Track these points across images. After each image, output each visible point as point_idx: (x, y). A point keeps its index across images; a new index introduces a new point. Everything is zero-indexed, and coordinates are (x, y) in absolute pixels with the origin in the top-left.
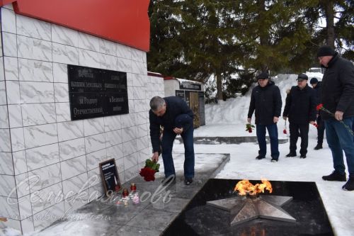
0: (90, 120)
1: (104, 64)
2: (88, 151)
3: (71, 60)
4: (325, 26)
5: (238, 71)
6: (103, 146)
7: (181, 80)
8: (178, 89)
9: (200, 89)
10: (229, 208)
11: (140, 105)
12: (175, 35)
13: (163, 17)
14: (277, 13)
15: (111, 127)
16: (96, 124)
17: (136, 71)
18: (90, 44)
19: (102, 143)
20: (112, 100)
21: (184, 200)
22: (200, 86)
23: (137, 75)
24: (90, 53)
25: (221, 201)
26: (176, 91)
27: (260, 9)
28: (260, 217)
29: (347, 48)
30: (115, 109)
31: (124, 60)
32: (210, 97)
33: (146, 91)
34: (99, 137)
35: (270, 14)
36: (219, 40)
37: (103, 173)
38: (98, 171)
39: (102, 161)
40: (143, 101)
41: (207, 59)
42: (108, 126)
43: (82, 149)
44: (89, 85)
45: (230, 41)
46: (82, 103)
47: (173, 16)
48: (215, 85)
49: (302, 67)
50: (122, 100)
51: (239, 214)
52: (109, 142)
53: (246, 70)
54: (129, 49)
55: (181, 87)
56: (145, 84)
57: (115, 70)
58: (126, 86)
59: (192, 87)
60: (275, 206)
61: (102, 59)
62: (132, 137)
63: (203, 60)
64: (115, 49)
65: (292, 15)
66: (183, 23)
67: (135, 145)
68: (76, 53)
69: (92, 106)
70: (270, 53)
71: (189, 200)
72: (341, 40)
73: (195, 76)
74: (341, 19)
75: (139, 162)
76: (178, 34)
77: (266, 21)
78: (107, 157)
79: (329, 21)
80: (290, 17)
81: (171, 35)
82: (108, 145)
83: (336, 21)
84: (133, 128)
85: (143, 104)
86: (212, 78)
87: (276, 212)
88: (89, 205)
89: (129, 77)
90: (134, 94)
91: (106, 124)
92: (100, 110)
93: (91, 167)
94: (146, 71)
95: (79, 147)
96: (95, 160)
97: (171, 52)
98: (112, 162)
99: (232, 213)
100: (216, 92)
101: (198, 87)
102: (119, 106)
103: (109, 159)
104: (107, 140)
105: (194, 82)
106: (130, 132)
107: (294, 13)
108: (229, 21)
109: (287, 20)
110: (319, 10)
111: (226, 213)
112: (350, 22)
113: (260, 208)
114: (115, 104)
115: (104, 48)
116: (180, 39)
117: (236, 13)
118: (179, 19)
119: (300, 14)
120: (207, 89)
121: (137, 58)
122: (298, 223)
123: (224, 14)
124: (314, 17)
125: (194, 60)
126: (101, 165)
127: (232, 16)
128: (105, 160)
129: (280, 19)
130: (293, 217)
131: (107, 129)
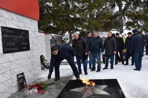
0: (12, 53)
1: (18, 26)
2: (11, 69)
3: (3, 24)
4: (118, 10)
5: (79, 30)
6: (18, 66)
7: (53, 35)
8: (51, 39)
9: (62, 39)
10: (81, 92)
11: (35, 46)
12: (49, 13)
13: (43, 4)
14: (97, 4)
15: (22, 57)
16: (15, 55)
17: (33, 30)
18: (12, 16)
19: (18, 65)
20: (22, 44)
21: (59, 90)
22: (61, 37)
23: (33, 32)
24: (12, 21)
25: (76, 89)
26: (51, 40)
27: (89, 2)
28: (94, 95)
29: (128, 20)
30: (23, 48)
31: (28, 25)
32: (66, 43)
33: (38, 40)
34: (17, 62)
35: (94, 4)
36: (70, 15)
37: (19, 79)
38: (16, 78)
39: (18, 74)
40: (36, 44)
41: (65, 24)
42: (20, 56)
43: (8, 68)
44: (11, 36)
45: (75, 16)
46: (8, 45)
47: (48, 3)
48: (68, 37)
49: (108, 28)
50: (27, 44)
51: (85, 93)
52: (21, 64)
53: (82, 30)
54: (30, 19)
55: (53, 38)
56: (37, 36)
57: (23, 29)
58: (29, 37)
59: (58, 38)
60: (101, 89)
61: (17, 24)
62: (32, 62)
63: (63, 25)
64: (23, 19)
65: (103, 5)
66: (53, 7)
67: (33, 65)
68: (5, 21)
69: (13, 47)
70: (94, 22)
71: (61, 90)
72: (125, 16)
73: (58, 33)
74: (125, 7)
75: (35, 74)
76: (50, 12)
77: (92, 7)
78: (20, 72)
79: (120, 8)
80: (103, 6)
81: (47, 13)
82: (21, 65)
83: (123, 8)
84: (32, 57)
85: (37, 46)
86: (67, 33)
87: (101, 92)
88: (12, 95)
89: (30, 32)
90: (32, 41)
91: (19, 55)
92: (17, 49)
93: (13, 76)
94: (37, 30)
95: (6, 67)
96: (14, 73)
97: (47, 21)
98: (23, 74)
99: (82, 93)
100: (69, 40)
101: (61, 38)
102: (25, 47)
103: (21, 72)
104: (20, 63)
105: (59, 35)
106: (31, 59)
107: (104, 4)
108: (75, 7)
109: (101, 7)
110: (116, 3)
111: (79, 94)
112: (129, 8)
113: (94, 90)
114: (24, 46)
115: (18, 19)
116: (51, 15)
117: (78, 3)
118: (51, 5)
119: (107, 4)
120: (65, 39)
121: (33, 24)
122: (111, 96)
123: (72, 3)
124: (114, 6)
125: (59, 25)
126: (18, 75)
127: (76, 4)
128: (19, 73)
129: (98, 6)
130: (109, 93)
131: (20, 58)
